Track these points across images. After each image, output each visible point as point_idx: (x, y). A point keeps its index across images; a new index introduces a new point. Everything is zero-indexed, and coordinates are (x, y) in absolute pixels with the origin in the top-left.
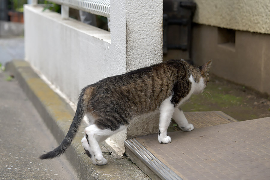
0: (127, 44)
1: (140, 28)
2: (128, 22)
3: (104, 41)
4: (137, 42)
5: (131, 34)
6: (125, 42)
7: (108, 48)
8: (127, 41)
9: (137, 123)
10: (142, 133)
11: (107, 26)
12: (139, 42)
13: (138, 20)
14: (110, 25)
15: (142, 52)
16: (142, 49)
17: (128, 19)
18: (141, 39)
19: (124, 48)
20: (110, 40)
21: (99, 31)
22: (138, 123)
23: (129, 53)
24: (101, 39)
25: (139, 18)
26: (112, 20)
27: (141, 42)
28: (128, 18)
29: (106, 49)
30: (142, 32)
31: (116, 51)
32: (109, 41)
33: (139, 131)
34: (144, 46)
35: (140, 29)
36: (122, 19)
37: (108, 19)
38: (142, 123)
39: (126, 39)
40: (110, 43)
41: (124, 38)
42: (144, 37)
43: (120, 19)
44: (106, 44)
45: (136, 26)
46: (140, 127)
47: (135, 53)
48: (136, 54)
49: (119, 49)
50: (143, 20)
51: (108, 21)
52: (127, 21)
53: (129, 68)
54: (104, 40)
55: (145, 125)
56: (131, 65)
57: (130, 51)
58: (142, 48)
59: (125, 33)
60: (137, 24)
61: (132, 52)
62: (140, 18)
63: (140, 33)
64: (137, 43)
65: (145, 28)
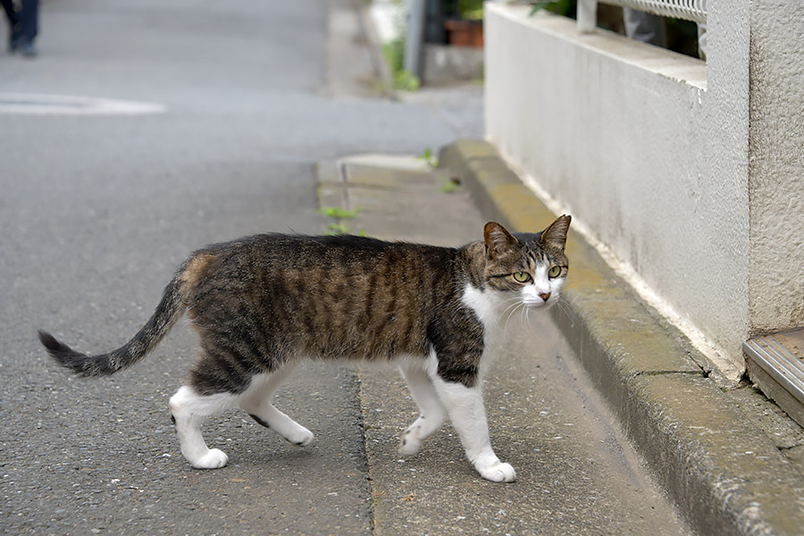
0: (751, 89)
1: (789, 45)
2: (755, 34)
3: (688, 85)
4: (778, 83)
5: (762, 65)
6: (746, 85)
7: (700, 102)
8: (751, 82)
9: (776, 295)
10: (792, 321)
11: (697, 45)
12: (783, 84)
13: (784, 24)
14: (705, 42)
15: (793, 110)
16: (793, 102)
17: (756, 23)
18: (790, 74)
19: (744, 100)
20: (706, 82)
21: (675, 58)
22: (780, 296)
23: (757, 112)
24: (679, 81)
25: (786, 20)
26: (713, 30)
27: (789, 84)
28: (755, 20)
29: (694, 106)
30: (792, 56)
31: (722, 109)
32: (702, 85)
33: (782, 317)
34: (797, 95)
35: (787, 50)
36: (738, 24)
37: (700, 26)
38: (792, 296)
39: (748, 77)
40: (705, 90)
41: (742, 74)
42: (800, 70)
43: (733, 25)
44: (694, 93)
45: (777, 42)
46: (787, 306)
47: (772, 113)
48: (774, 115)
49: (729, 105)
50: (797, 24)
51: (700, 31)
52: (753, 29)
53: (757, 154)
54: (688, 82)
55: (798, 301)
56: (762, 144)
57: (759, 108)
58: (791, 98)
59: (748, 61)
60: (779, 36)
61: (764, 110)
62: (790, 21)
63: (787, 61)
64: (778, 86)
65: (801, 45)
